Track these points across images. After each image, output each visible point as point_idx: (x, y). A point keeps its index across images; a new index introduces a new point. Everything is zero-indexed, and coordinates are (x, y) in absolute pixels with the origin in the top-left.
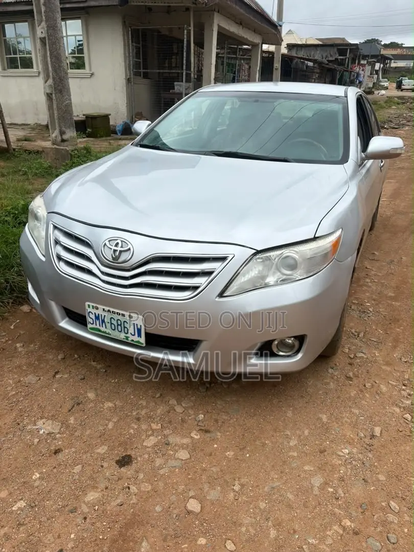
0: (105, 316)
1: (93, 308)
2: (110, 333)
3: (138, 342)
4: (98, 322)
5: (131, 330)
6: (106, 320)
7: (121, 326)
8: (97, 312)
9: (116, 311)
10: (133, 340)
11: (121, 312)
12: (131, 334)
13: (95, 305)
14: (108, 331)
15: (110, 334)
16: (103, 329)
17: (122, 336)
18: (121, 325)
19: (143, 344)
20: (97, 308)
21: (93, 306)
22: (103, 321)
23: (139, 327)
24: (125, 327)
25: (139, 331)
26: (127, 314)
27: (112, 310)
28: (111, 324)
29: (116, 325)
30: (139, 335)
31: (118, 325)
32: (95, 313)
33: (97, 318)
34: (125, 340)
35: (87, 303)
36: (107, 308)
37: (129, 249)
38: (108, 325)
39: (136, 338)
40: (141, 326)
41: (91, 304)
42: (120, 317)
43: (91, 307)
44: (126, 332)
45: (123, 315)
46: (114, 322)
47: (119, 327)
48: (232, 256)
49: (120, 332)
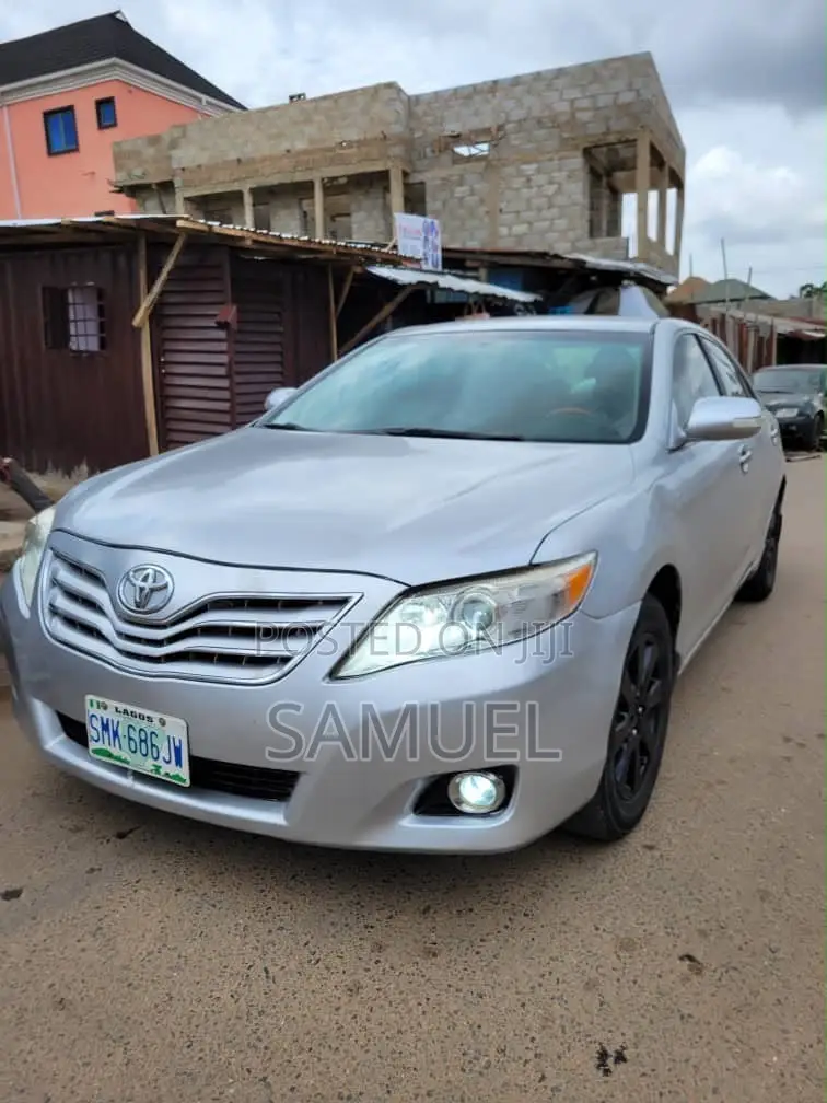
0: (118, 723)
1: (98, 707)
2: (129, 759)
3: (177, 777)
4: (106, 737)
5: (164, 754)
6: (120, 733)
7: (146, 743)
8: (106, 715)
9: (138, 711)
10: (167, 774)
11: (147, 713)
12: (164, 759)
13: (101, 700)
14: (125, 755)
15: (128, 763)
16: (115, 751)
17: (147, 766)
18: (145, 741)
19: (184, 781)
20: (105, 708)
21: (98, 703)
22: (116, 734)
23: (177, 744)
24: (153, 745)
25: (178, 751)
26: (156, 716)
27: (130, 708)
28: (130, 739)
29: (138, 740)
30: (179, 762)
31: (141, 741)
32: (102, 718)
33: (105, 727)
34: (154, 775)
35: (89, 697)
36: (122, 706)
37: (166, 586)
38: (125, 742)
39: (172, 769)
40: (180, 741)
41: (95, 699)
42: (144, 724)
43: (95, 704)
44: (155, 756)
45: (150, 719)
46: (134, 735)
47: (143, 744)
48: (357, 596)
49: (145, 755)
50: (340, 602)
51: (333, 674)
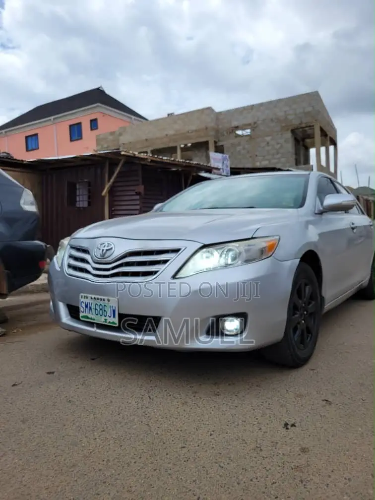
0: (92, 303)
1: (84, 298)
2: (95, 318)
3: (113, 323)
4: (87, 310)
5: (109, 314)
6: (92, 308)
7: (102, 310)
8: (86, 301)
9: (99, 297)
10: (109, 322)
11: (102, 297)
12: (109, 316)
13: (86, 295)
14: (93, 317)
15: (94, 320)
16: (90, 316)
17: (101, 320)
19: (116, 324)
20: (87, 298)
21: (84, 296)
22: (90, 308)
23: (114, 308)
24: (105, 311)
25: (114, 311)
26: (106, 298)
27: (96, 297)
28: (96, 309)
29: (99, 310)
30: (114, 316)
31: (100, 309)
32: (85, 303)
33: (87, 306)
34: (104, 323)
35: (82, 294)
36: (93, 296)
37: (112, 248)
38: (93, 311)
39: (111, 320)
41: (83, 295)
42: (102, 302)
43: (83, 297)
44: (105, 315)
45: (104, 300)
46: (98, 307)
47: (101, 311)
48: (183, 248)
49: (101, 315)
50: (176, 251)
51: (174, 277)
